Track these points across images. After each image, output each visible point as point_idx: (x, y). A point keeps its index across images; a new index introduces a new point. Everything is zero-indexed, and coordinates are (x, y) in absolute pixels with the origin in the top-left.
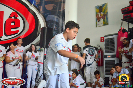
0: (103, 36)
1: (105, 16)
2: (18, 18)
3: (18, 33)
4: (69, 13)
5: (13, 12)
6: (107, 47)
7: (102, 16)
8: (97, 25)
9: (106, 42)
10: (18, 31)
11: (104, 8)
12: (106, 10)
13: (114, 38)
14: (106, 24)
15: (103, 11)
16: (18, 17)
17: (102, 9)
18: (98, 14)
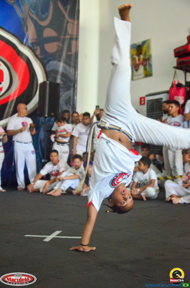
0: (144, 96)
6: (150, 115)
7: (141, 61)
8: (134, 76)
9: (149, 106)
11: (144, 48)
12: (148, 51)
13: (161, 99)
14: (148, 74)
15: (143, 53)
16: (1, 65)
18: (135, 58)
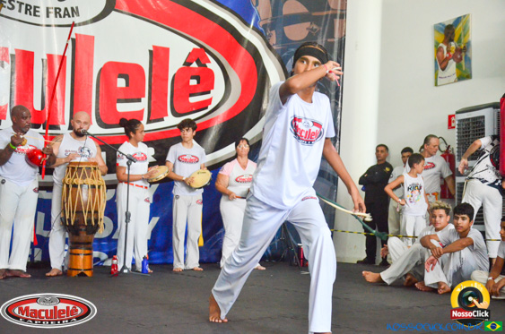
1: (463, 54)
2: (208, 64)
3: (210, 107)
4: (356, 46)
5: (194, 49)
7: (452, 53)
8: (438, 79)
10: (209, 101)
11: (458, 30)
12: (465, 36)
14: (464, 75)
15: (456, 38)
16: (209, 62)
17: (453, 33)
18: (441, 47)
